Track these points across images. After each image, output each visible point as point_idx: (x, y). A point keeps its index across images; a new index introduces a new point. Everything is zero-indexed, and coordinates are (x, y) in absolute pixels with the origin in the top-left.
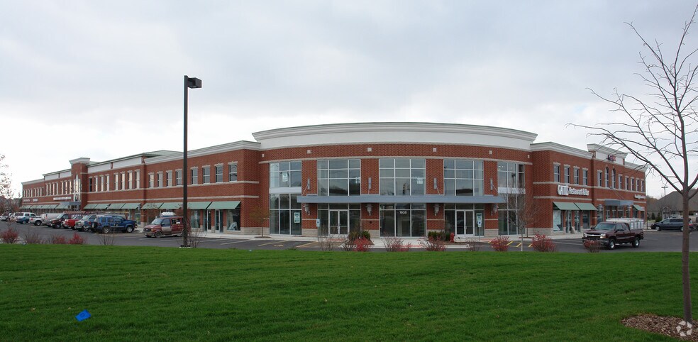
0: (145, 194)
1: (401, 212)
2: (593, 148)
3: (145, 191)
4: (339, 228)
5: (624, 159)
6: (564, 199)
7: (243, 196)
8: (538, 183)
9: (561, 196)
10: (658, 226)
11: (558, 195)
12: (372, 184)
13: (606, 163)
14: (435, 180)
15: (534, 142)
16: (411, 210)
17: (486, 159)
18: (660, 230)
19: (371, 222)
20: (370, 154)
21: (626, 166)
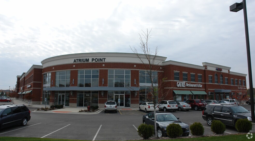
1: (87, 95)
2: (205, 64)
5: (229, 70)
6: (181, 89)
7: (33, 88)
9: (178, 87)
12: (74, 82)
13: (216, 72)
14: (103, 79)
16: (91, 94)
17: (132, 69)
19: (73, 100)
21: (230, 73)
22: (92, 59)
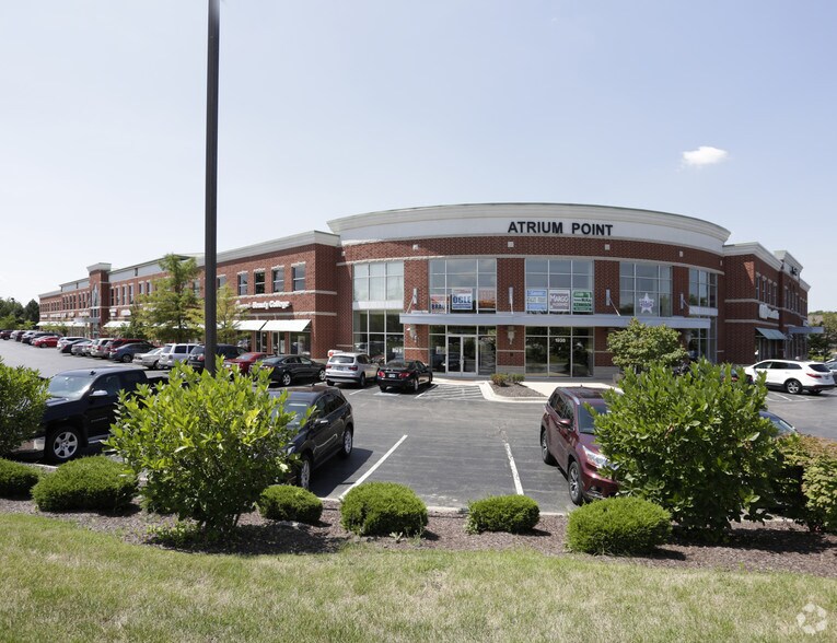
1: (557, 340)
4: (462, 362)
6: (768, 324)
7: (314, 313)
8: (733, 301)
9: (764, 319)
11: (760, 319)
12: (515, 296)
13: (789, 278)
14: (608, 291)
16: (572, 336)
17: (676, 264)
19: (512, 354)
20: (511, 251)
22: (574, 224)
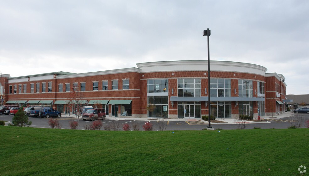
0: (56, 95)
1: (220, 106)
3: (56, 94)
4: (190, 114)
6: (279, 99)
7: (134, 97)
8: (269, 91)
10: (297, 111)
11: (277, 97)
12: (207, 91)
14: (235, 89)
15: (266, 73)
16: (225, 104)
17: (254, 80)
18: (298, 113)
19: (206, 111)
